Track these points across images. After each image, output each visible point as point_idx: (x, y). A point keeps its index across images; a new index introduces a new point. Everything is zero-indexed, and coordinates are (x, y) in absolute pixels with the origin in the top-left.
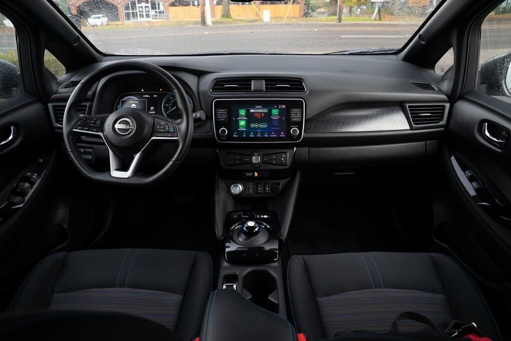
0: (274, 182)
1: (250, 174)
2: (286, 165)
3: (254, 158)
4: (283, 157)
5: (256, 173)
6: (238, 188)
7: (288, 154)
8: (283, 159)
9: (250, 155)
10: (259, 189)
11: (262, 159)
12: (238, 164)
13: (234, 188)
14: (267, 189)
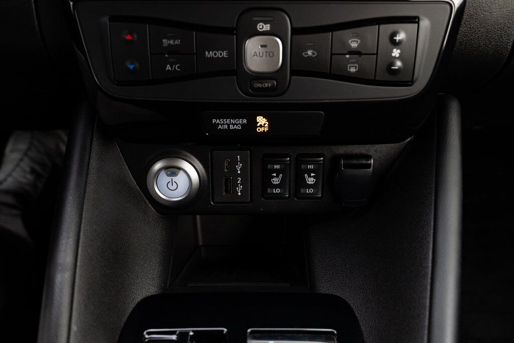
0: (342, 150)
1: (236, 124)
2: (409, 83)
3: (252, 46)
4: (396, 44)
5: (261, 120)
6: (181, 178)
7: (425, 23)
8: (396, 53)
9: (229, 31)
10: (276, 181)
11: (293, 54)
12: (173, 78)
13: (164, 178)
14: (311, 181)
